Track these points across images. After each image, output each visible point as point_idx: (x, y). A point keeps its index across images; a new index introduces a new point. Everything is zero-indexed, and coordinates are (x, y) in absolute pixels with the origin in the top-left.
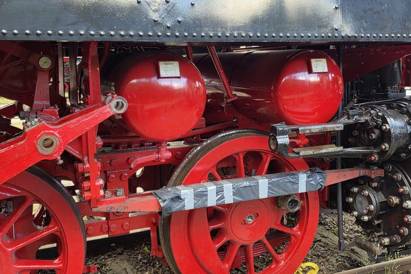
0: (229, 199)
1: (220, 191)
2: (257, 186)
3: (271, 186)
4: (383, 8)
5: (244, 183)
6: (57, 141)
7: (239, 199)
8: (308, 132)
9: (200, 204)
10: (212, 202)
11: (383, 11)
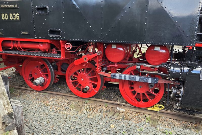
0: (128, 79)
1: (125, 77)
2: (135, 78)
3: (140, 79)
4: (161, 35)
5: (132, 76)
6: (87, 58)
7: (130, 80)
8: (146, 66)
9: (120, 78)
10: (123, 78)
11: (161, 36)
